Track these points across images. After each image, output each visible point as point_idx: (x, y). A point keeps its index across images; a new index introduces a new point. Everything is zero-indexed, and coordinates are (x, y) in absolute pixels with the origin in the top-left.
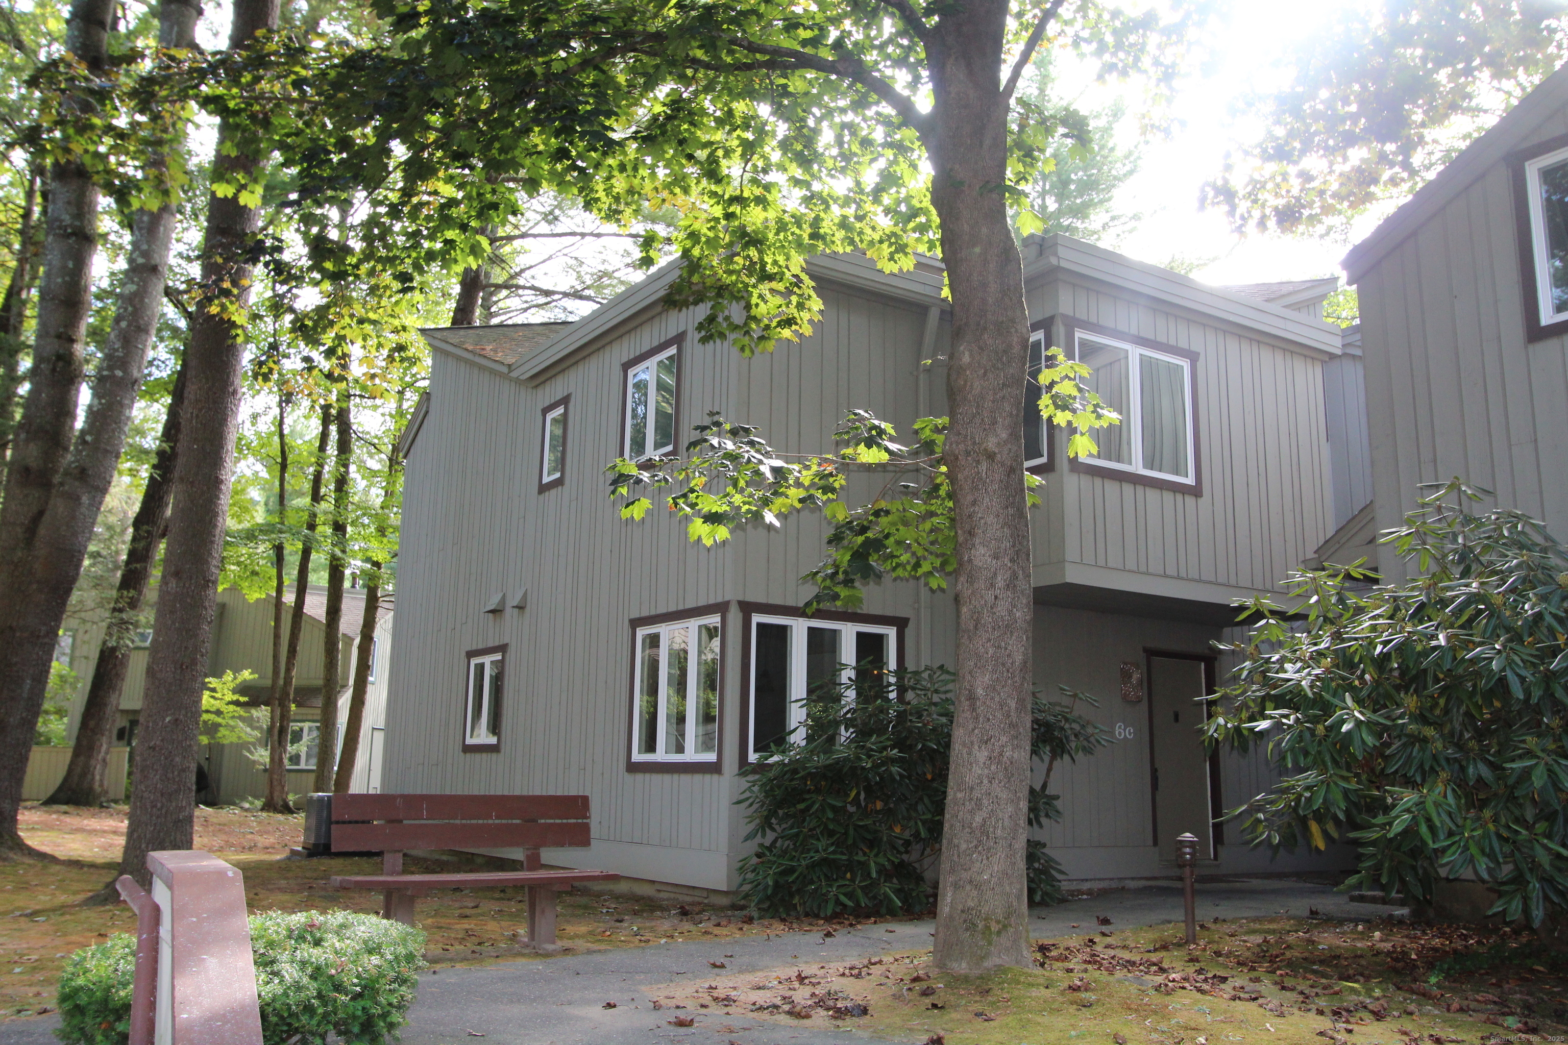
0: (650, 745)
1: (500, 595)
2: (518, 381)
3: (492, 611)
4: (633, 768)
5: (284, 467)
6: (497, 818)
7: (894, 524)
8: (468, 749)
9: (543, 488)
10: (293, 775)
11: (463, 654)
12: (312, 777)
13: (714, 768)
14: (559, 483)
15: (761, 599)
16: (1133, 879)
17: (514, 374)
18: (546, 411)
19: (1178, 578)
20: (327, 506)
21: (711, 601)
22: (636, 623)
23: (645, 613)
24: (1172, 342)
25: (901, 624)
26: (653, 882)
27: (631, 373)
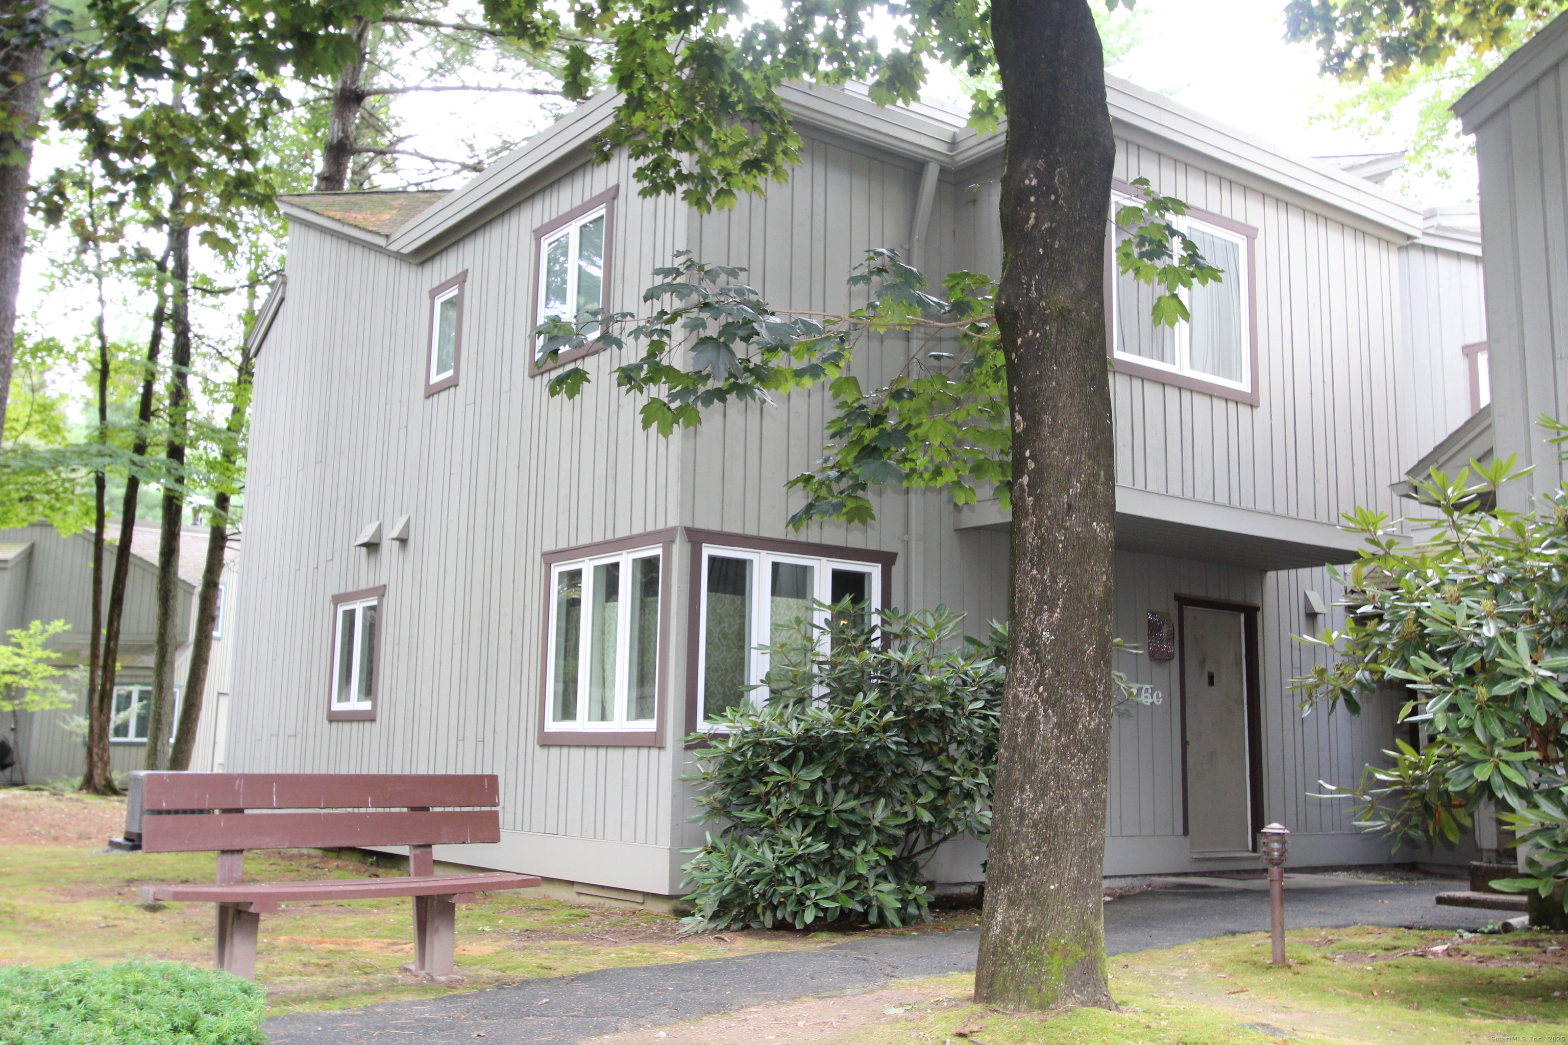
0: (567, 710)
1: (377, 524)
2: (398, 256)
3: (366, 545)
4: (548, 741)
5: (104, 372)
6: (375, 805)
7: (918, 412)
8: (335, 718)
9: (432, 392)
10: (120, 750)
11: (329, 598)
12: (143, 753)
13: (654, 742)
14: (452, 384)
15: (715, 526)
16: (1160, 875)
17: (394, 247)
18: (434, 294)
19: (1229, 506)
20: (160, 425)
21: (650, 528)
22: (550, 558)
23: (562, 545)
24: (1226, 213)
25: (887, 560)
26: (572, 883)
27: (545, 243)
